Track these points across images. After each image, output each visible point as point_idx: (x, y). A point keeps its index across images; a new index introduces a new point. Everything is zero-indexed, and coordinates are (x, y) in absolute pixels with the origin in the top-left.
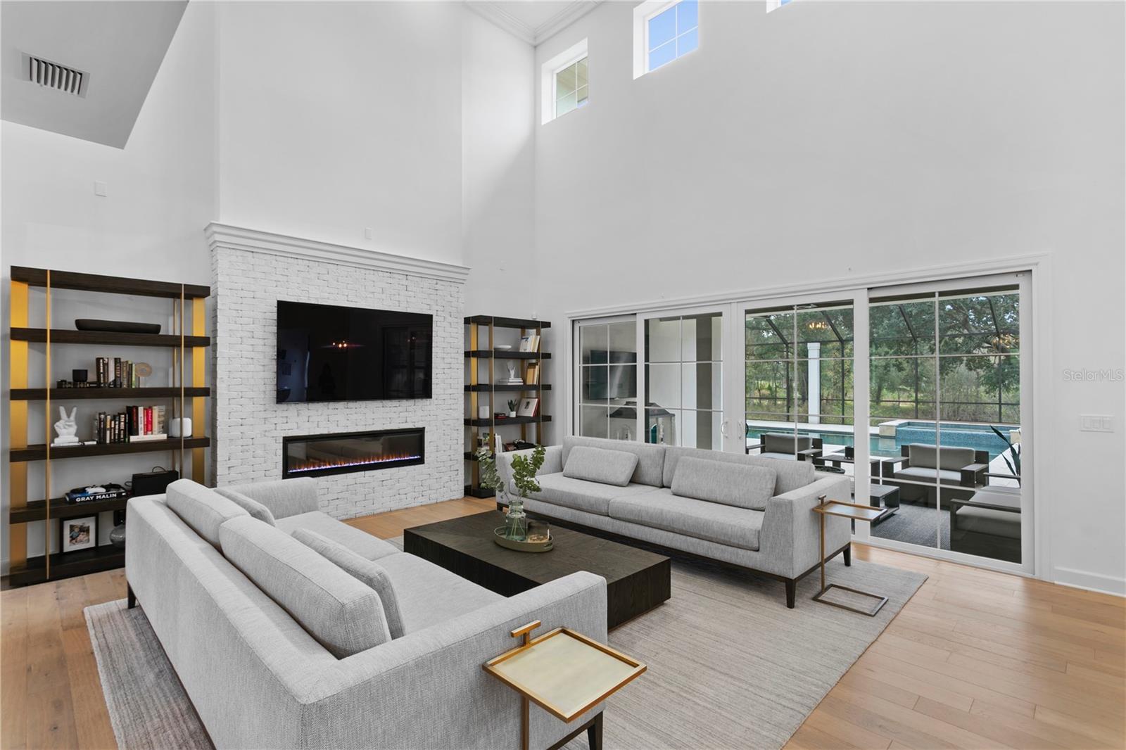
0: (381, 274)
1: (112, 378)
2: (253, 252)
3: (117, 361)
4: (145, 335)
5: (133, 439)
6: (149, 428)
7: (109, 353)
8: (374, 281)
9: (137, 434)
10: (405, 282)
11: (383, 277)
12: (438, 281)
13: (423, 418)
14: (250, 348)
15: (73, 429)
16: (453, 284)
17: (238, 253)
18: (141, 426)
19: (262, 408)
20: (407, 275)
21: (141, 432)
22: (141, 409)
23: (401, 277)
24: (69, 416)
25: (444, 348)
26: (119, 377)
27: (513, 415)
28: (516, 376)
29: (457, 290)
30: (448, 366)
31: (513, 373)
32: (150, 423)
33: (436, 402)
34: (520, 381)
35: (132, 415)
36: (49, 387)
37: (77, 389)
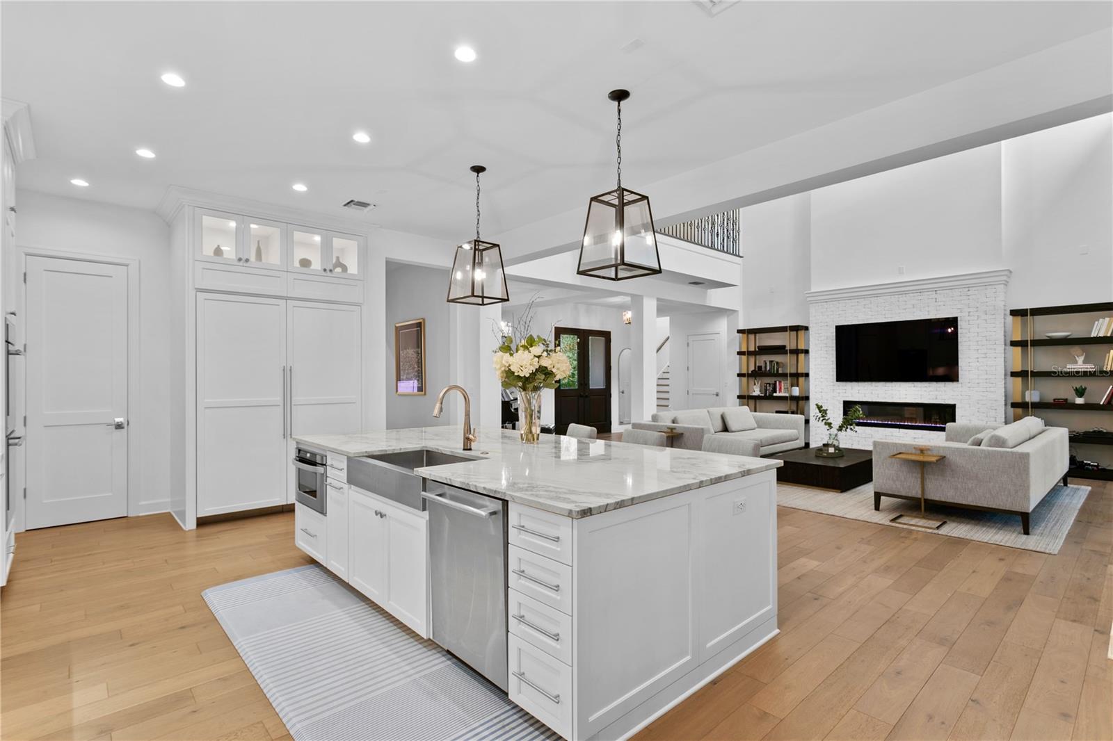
0: (912, 295)
1: (768, 369)
2: (826, 302)
3: (771, 362)
4: (780, 350)
5: (775, 394)
6: (780, 391)
7: (768, 358)
8: (906, 301)
9: (776, 392)
10: (934, 296)
11: (914, 296)
12: (970, 288)
13: (954, 397)
14: (825, 352)
15: (758, 389)
16: (987, 287)
17: (820, 304)
18: (778, 389)
19: (832, 384)
20: (936, 291)
21: (778, 392)
22: (778, 382)
23: (929, 293)
24: (759, 384)
25: (978, 341)
26: (771, 368)
27: (1080, 401)
28: (1085, 362)
29: (994, 291)
30: (983, 356)
31: (1080, 360)
32: (780, 388)
33: (969, 385)
34: (1090, 367)
35: (775, 384)
36: (750, 372)
37: (757, 373)
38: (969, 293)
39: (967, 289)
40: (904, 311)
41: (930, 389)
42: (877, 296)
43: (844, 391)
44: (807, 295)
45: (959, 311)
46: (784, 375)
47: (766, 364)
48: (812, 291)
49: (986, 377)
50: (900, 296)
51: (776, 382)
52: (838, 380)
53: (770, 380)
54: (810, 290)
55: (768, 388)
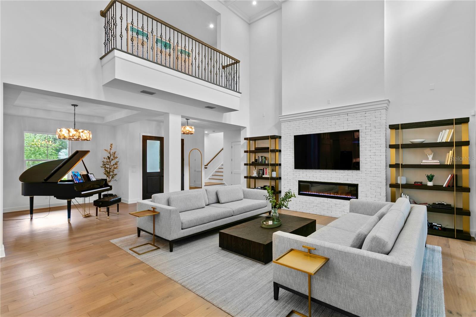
0: (334, 117)
1: (260, 161)
2: (290, 121)
3: (262, 157)
4: (266, 150)
5: (263, 176)
6: (266, 174)
7: (260, 155)
8: (331, 121)
9: (264, 175)
10: (346, 117)
11: (336, 117)
12: (366, 112)
14: (289, 151)
15: (256, 173)
16: (376, 111)
18: (265, 173)
19: (293, 170)
20: (348, 114)
21: (265, 175)
22: (265, 169)
23: (344, 115)
24: (256, 170)
26: (261, 161)
27: (430, 184)
28: (433, 158)
29: (380, 113)
30: (374, 154)
31: (430, 157)
32: (266, 173)
33: (366, 172)
34: (436, 162)
35: (263, 170)
36: (251, 163)
37: (255, 163)
38: (366, 115)
39: (364, 113)
40: (330, 127)
41: (344, 174)
42: (316, 117)
43: (299, 175)
44: (280, 118)
45: (360, 126)
46: (268, 165)
47: (259, 158)
48: (283, 115)
49: (376, 167)
50: (328, 117)
51: (264, 168)
52: (295, 168)
53: (261, 167)
54: (282, 114)
55: (260, 172)
